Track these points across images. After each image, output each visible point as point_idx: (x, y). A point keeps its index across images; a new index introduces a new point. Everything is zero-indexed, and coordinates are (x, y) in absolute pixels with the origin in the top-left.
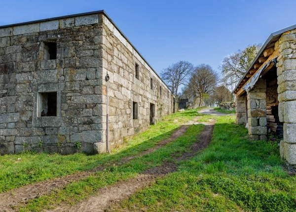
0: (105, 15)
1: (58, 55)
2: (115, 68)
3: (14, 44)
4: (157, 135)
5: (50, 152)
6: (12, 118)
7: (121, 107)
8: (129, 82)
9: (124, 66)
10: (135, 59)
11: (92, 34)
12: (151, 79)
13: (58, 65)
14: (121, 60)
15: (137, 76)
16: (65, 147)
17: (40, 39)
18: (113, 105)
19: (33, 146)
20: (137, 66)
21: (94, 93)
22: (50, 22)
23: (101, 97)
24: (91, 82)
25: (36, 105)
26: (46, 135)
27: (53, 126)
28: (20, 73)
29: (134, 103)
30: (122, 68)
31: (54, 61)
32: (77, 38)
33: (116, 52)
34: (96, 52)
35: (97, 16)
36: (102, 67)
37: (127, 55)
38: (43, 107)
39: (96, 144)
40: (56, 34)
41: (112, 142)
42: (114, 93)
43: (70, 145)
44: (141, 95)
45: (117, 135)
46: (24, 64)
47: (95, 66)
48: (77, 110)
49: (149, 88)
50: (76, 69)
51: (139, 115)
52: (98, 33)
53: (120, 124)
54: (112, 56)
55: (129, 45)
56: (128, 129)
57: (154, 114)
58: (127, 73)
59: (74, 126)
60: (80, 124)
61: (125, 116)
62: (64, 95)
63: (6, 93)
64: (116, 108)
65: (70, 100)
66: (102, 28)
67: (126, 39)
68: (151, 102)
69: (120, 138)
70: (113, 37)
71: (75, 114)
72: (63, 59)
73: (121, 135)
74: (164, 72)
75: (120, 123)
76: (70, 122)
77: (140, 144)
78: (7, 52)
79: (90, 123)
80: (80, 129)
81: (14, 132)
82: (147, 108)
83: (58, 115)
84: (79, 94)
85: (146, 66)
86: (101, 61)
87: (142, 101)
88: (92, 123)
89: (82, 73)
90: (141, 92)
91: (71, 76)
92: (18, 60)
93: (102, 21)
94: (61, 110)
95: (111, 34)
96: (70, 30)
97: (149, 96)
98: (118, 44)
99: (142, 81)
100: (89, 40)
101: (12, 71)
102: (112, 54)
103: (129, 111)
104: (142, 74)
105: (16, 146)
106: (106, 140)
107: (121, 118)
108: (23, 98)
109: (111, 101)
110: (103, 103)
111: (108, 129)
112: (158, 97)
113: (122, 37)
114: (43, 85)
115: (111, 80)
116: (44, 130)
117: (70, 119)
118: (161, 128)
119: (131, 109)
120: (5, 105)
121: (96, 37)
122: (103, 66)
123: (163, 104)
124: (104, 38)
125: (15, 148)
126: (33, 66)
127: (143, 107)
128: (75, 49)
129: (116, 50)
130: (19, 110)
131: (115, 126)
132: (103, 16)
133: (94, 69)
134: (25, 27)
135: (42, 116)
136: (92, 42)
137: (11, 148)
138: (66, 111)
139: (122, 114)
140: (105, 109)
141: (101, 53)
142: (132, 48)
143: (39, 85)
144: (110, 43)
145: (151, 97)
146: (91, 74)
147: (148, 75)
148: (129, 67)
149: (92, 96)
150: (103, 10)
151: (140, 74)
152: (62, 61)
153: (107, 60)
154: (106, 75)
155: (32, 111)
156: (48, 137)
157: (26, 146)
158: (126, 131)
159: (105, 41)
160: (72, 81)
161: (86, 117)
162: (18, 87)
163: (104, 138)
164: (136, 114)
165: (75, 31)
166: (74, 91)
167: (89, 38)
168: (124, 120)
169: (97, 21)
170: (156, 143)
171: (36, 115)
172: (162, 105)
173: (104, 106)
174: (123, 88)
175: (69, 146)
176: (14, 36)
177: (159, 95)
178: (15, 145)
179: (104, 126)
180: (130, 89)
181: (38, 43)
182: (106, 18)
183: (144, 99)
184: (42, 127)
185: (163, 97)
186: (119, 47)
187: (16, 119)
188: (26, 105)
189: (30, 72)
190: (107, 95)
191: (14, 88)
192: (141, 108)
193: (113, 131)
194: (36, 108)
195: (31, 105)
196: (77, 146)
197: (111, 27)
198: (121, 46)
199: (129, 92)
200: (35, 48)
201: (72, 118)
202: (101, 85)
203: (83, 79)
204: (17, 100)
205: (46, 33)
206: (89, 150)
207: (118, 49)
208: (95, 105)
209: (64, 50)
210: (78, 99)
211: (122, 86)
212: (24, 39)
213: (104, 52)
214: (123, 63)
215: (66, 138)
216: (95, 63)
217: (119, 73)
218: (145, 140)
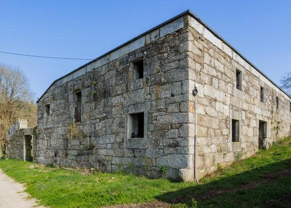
0: (192, 16)
1: (145, 73)
2: (206, 79)
3: (110, 70)
4: (266, 164)
5: (138, 175)
6: (110, 139)
7: (215, 126)
8: (227, 95)
9: (220, 75)
10: (236, 64)
11: (177, 42)
12: (262, 88)
13: (145, 84)
14: (215, 68)
15: (239, 86)
16: (151, 170)
17: (129, 61)
18: (204, 124)
19: (125, 167)
20: (238, 73)
21: (180, 111)
22: (137, 41)
23: (187, 115)
24: (177, 98)
25: (127, 126)
26: (135, 156)
27: (141, 148)
28: (114, 96)
29: (234, 121)
30: (217, 77)
31: (141, 80)
32: (162, 51)
33: (207, 59)
34: (182, 63)
35: (182, 19)
36: (188, 79)
37: (223, 60)
38: (133, 129)
39: (182, 170)
40: (142, 52)
41: (202, 168)
42: (205, 110)
43: (156, 168)
44: (245, 111)
45: (208, 161)
46: (117, 87)
47: (181, 79)
48: (162, 131)
49: (257, 101)
50: (162, 85)
51: (241, 137)
52: (183, 40)
53: (214, 148)
54: (202, 64)
55: (226, 47)
56: (224, 154)
57: (265, 135)
58: (224, 83)
59: (159, 149)
60: (165, 146)
61: (221, 138)
62: (150, 116)
63: (105, 116)
64: (208, 128)
65: (156, 120)
66: (187, 32)
67: (222, 40)
68: (261, 119)
69: (213, 164)
70: (202, 40)
71: (161, 135)
72: (149, 77)
73: (214, 161)
74: (287, 78)
75: (213, 146)
76: (156, 143)
77: (238, 175)
78: (106, 79)
79: (176, 145)
80: (166, 152)
81: (111, 152)
82: (254, 128)
83: (145, 136)
84: (165, 113)
85: (254, 71)
86: (187, 72)
87: (246, 117)
88: (178, 146)
89: (168, 90)
90: (245, 106)
91: (157, 94)
92: (113, 84)
93: (188, 24)
94: (148, 131)
95: (200, 38)
96: (154, 44)
97: (257, 110)
98: (210, 48)
99: (247, 92)
100: (174, 50)
101: (110, 95)
102: (202, 62)
103: (227, 132)
104: (247, 82)
105: (113, 166)
106: (193, 166)
107: (214, 140)
108: (117, 121)
109: (201, 119)
110: (190, 122)
111: (196, 154)
112: (272, 112)
113: (216, 38)
114: (132, 106)
115: (200, 94)
116: (134, 152)
117: (156, 141)
118: (274, 154)
119: (229, 129)
120: (105, 127)
121: (182, 45)
122: (190, 78)
123: (282, 121)
124: (190, 44)
125: (112, 168)
126: (124, 88)
127: (248, 126)
128: (160, 63)
129: (206, 55)
130: (114, 131)
131: (206, 150)
132: (189, 17)
133: (179, 83)
134: (118, 51)
135: (132, 137)
136: (177, 52)
137: (109, 168)
138: (152, 132)
139: (216, 136)
140: (192, 130)
141: (187, 62)
142: (231, 50)
143: (129, 106)
144: (199, 49)
145: (261, 112)
146: (177, 90)
147: (256, 83)
148: (226, 75)
149: (177, 114)
150: (188, 10)
151: (244, 83)
152: (148, 79)
153: (195, 70)
154: (193, 88)
155: (123, 133)
156: (137, 159)
157: (119, 167)
158: (223, 156)
159: (192, 47)
160: (158, 99)
161: (171, 138)
162: (113, 110)
163: (191, 164)
164: (237, 135)
165: (160, 44)
166: (159, 110)
167: (174, 47)
168: (219, 142)
169: (182, 26)
170: (263, 175)
171: (127, 137)
172: (279, 123)
173: (191, 126)
174: (217, 103)
175: (155, 170)
176: (111, 62)
177: (275, 109)
178: (112, 164)
179: (191, 150)
180: (228, 103)
181: (128, 64)
182: (193, 19)
183: (249, 115)
184: (132, 149)
185: (281, 112)
186: (211, 51)
187: (112, 140)
188: (120, 127)
189: (122, 94)
190: (196, 113)
191: (111, 112)
192: (245, 128)
193: (203, 156)
194: (127, 129)
195: (123, 127)
196: (162, 171)
197: (200, 28)
198: (215, 50)
199: (227, 107)
200: (126, 70)
201: (158, 140)
202: (187, 101)
203: (169, 96)
204: (113, 122)
205: (134, 53)
206: (174, 177)
207: (210, 55)
208: (181, 125)
209: (150, 66)
210: (164, 119)
211: (215, 100)
212: (118, 63)
213: (190, 60)
214: (217, 71)
215: (152, 161)
216: (181, 75)
217: (211, 84)
218: (246, 170)
